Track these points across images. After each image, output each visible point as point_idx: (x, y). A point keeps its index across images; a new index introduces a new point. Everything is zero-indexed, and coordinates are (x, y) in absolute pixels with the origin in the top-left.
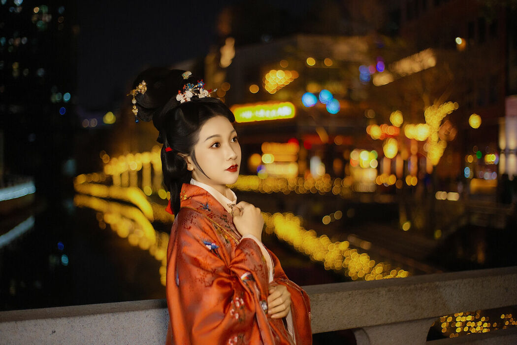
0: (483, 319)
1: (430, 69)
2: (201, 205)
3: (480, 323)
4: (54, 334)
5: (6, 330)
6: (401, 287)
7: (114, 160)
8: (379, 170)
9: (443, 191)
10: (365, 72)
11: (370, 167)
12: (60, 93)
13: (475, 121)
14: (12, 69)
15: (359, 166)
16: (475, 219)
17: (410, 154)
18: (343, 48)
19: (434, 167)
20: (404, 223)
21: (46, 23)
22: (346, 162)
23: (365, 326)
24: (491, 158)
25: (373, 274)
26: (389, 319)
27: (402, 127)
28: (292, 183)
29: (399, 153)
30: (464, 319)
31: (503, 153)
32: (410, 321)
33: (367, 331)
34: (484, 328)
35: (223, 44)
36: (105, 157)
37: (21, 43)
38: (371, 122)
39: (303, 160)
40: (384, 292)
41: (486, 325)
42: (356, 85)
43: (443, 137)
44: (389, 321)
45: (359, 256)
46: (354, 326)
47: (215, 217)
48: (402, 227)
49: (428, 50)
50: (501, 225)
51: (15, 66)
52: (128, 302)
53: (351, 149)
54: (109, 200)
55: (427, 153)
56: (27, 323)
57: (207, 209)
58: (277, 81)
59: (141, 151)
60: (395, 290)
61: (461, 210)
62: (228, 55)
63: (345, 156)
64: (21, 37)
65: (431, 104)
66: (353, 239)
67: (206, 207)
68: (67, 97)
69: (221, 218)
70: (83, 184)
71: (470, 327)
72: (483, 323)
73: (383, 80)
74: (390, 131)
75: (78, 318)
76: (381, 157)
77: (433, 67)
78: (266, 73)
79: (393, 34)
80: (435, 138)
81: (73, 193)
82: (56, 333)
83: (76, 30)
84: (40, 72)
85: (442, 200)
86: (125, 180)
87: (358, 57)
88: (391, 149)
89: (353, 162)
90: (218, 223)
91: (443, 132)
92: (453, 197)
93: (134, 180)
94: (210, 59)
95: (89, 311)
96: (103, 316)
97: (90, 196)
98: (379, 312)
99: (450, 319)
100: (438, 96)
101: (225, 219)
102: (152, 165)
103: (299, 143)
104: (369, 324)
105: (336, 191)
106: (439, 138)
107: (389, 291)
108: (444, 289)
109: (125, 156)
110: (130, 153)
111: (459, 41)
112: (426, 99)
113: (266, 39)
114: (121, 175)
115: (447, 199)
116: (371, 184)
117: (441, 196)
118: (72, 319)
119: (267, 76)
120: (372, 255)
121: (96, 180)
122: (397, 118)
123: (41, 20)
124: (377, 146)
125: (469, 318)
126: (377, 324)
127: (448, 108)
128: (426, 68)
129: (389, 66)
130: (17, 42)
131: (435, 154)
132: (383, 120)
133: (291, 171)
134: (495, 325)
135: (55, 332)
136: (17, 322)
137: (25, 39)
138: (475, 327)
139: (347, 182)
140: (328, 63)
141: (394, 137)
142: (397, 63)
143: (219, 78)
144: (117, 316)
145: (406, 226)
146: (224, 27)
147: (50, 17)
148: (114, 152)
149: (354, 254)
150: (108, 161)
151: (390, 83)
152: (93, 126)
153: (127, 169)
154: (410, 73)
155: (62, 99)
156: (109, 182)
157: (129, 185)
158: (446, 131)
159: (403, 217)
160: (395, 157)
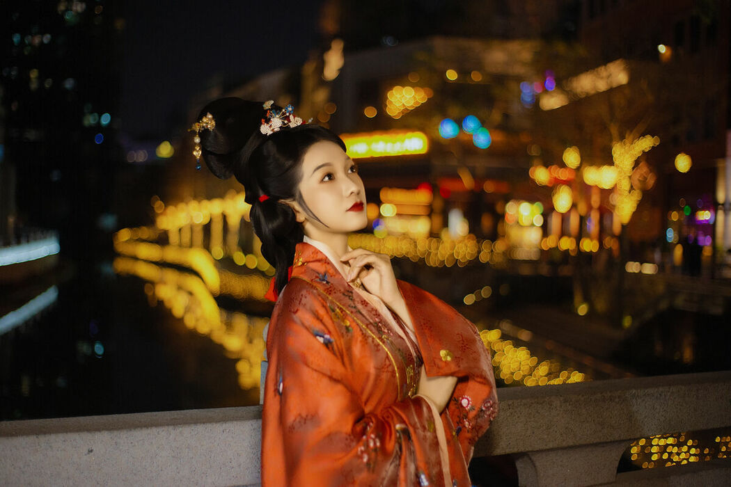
0: (690, 443)
1: (620, 87)
2: (317, 275)
3: (685, 449)
4: (91, 454)
5: (24, 448)
6: (583, 396)
7: (171, 209)
8: (545, 229)
9: (635, 262)
10: (527, 91)
11: (532, 225)
12: (96, 114)
13: (683, 163)
14: (29, 78)
15: (518, 222)
16: (680, 302)
17: (590, 208)
18: (498, 56)
19: (623, 227)
20: (579, 306)
21: (78, 14)
22: (500, 217)
23: (530, 449)
24: (704, 216)
25: (535, 376)
26: (564, 440)
27: (578, 169)
28: (423, 246)
29: (574, 206)
30: (662, 442)
31: (721, 209)
32: (595, 445)
33: (532, 458)
34: (691, 455)
35: (327, 48)
36: (158, 205)
37: (42, 43)
38: (535, 162)
39: (438, 214)
40: (558, 402)
41: (693, 451)
42: (515, 109)
43: (637, 184)
44: (564, 444)
45: (516, 351)
46: (515, 450)
47: (335, 293)
48: (577, 310)
49: (618, 62)
50: (717, 310)
51: (34, 74)
52: (196, 410)
53: (507, 199)
54: (163, 264)
55: (614, 206)
56: (53, 437)
57: (324, 280)
58: (403, 101)
59: (210, 197)
60: (573, 400)
61: (661, 288)
62: (334, 63)
63: (498, 209)
64: (42, 33)
65: (622, 138)
66: (506, 326)
67: (323, 278)
68: (106, 119)
69: (344, 294)
70: (127, 241)
71: (672, 453)
72: (690, 448)
73: (553, 102)
74: (563, 175)
75: (125, 432)
76: (548, 211)
77: (624, 85)
78: (388, 91)
79: (569, 36)
80: (625, 185)
81: (112, 254)
82: (92, 453)
83: (119, 24)
84: (69, 84)
85: (634, 273)
86: (186, 238)
87: (519, 70)
88: (563, 200)
89: (509, 217)
90: (339, 301)
91: (637, 177)
92: (649, 269)
93: (199, 237)
94: (309, 69)
95: (140, 422)
96: (160, 429)
97: (135, 258)
98: (551, 430)
99: (642, 442)
100: (631, 127)
101: (350, 296)
102: (224, 217)
103: (434, 189)
104: (537, 447)
105: (484, 258)
106: (632, 187)
107: (565, 401)
108: (644, 400)
109: (187, 203)
110: (194, 199)
111: (662, 49)
112: (614, 130)
113: (388, 41)
114: (180, 230)
115: (640, 272)
116: (534, 249)
117: (632, 267)
118: (116, 433)
119: (389, 95)
120: (534, 349)
121: (145, 237)
122: (572, 157)
123: (71, 10)
124: (543, 195)
125: (670, 441)
126: (547, 448)
127: (646, 143)
128: (615, 85)
129: (562, 83)
130: (37, 40)
131: (625, 208)
132: (552, 159)
133: (421, 227)
134: (706, 451)
135: (92, 451)
136: (39, 437)
137: (48, 36)
138: (678, 454)
139: (500, 246)
140: (476, 77)
141: (567, 183)
142: (575, 79)
143: (321, 96)
144: (180, 429)
145: (582, 310)
146: (329, 24)
147: (84, 6)
148: (171, 198)
149: (508, 347)
150: (162, 211)
151: (562, 107)
152: (141, 160)
153: (188, 222)
154: (593, 92)
155: (99, 122)
156: (162, 240)
157: (191, 246)
158: (641, 175)
159: (578, 297)
160: (569, 211)
